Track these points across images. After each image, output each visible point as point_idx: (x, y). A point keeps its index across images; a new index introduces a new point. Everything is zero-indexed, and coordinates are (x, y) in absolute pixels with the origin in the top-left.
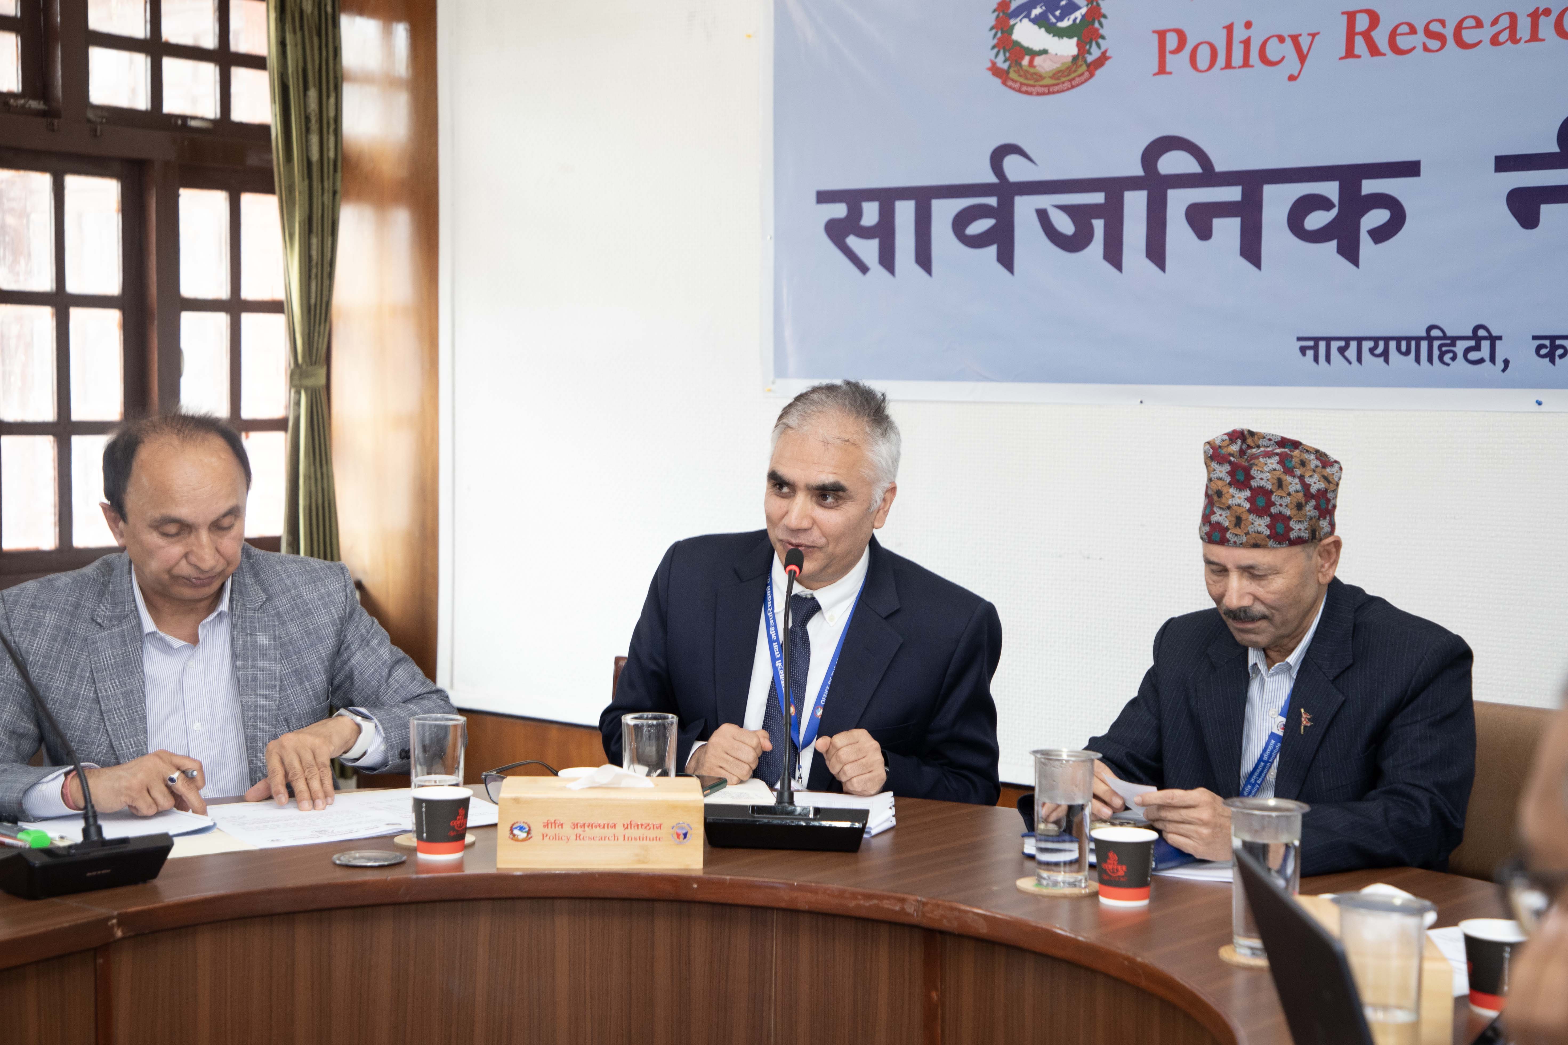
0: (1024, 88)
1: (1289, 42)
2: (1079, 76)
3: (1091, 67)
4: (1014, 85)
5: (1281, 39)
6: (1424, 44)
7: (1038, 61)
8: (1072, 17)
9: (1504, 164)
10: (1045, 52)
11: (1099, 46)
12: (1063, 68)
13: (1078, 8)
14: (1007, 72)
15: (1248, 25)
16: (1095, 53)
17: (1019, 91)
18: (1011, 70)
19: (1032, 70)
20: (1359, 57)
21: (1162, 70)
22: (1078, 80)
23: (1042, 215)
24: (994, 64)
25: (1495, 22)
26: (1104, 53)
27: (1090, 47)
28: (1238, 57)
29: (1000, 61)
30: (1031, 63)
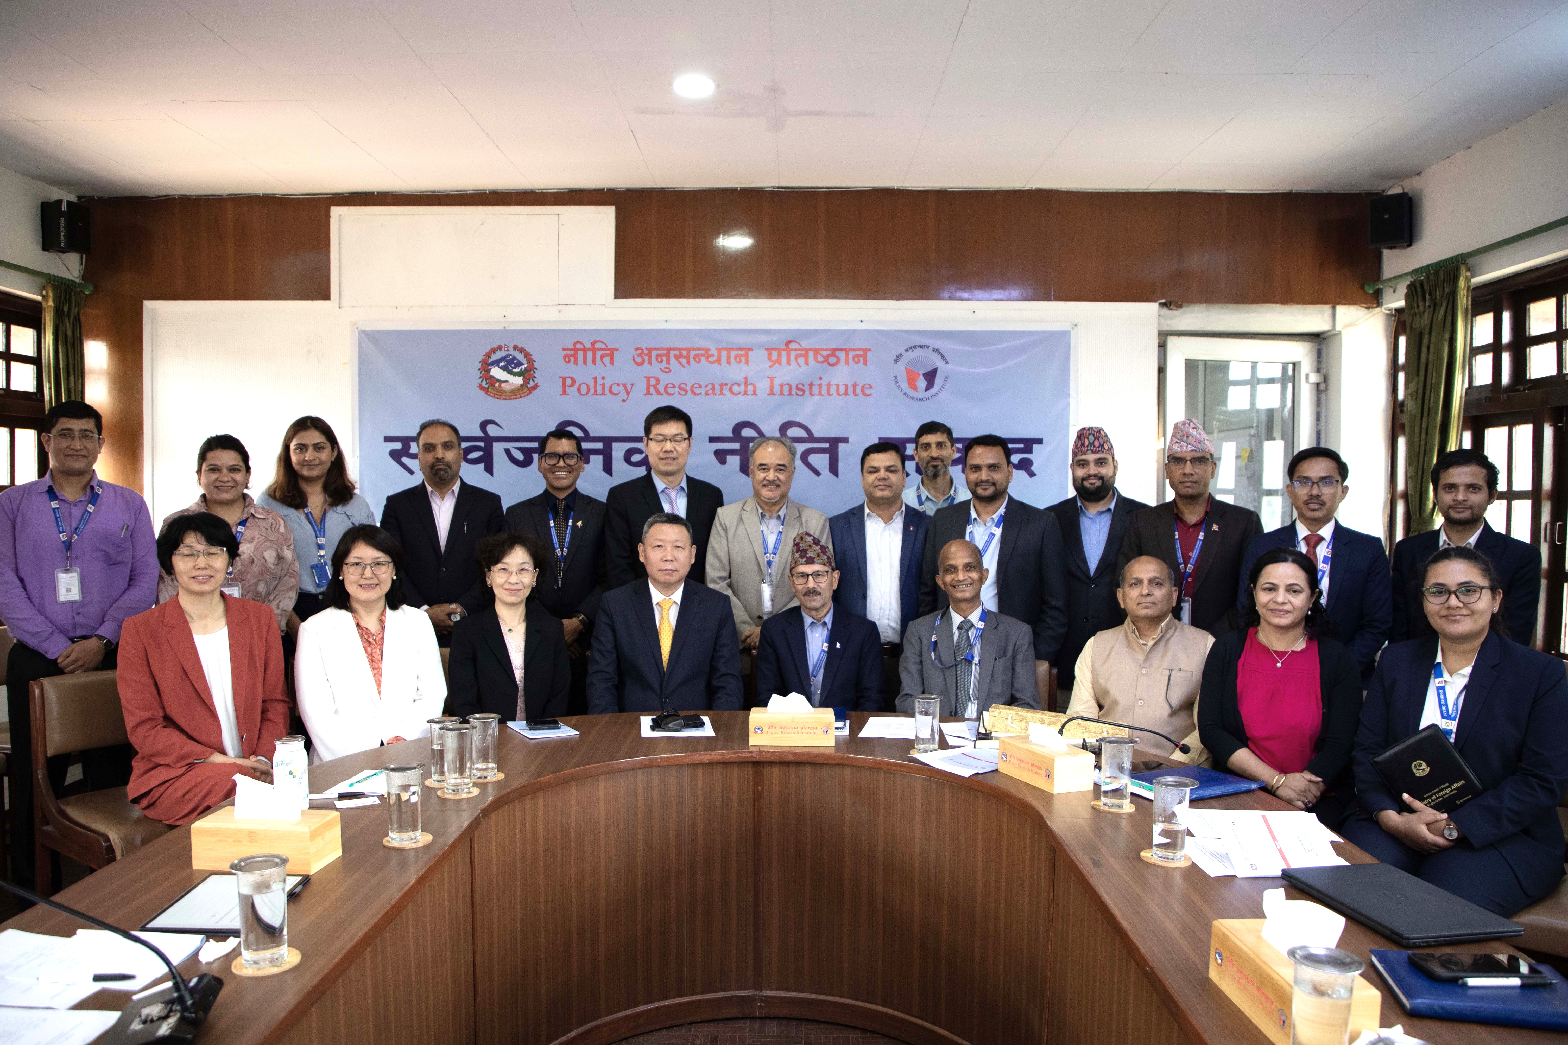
0: (496, 396)
1: (622, 386)
2: (524, 393)
3: (530, 390)
4: (491, 395)
5: (618, 385)
6: (679, 392)
7: (503, 385)
8: (520, 368)
9: (712, 440)
10: (507, 381)
11: (533, 381)
12: (516, 389)
13: (523, 364)
14: (488, 389)
15: (603, 378)
16: (532, 384)
17: (494, 397)
18: (490, 388)
19: (500, 389)
21: (564, 393)
22: (523, 395)
23: (508, 452)
24: (480, 385)
25: (706, 386)
26: (536, 384)
27: (529, 381)
28: (599, 391)
29: (484, 384)
30: (500, 386)
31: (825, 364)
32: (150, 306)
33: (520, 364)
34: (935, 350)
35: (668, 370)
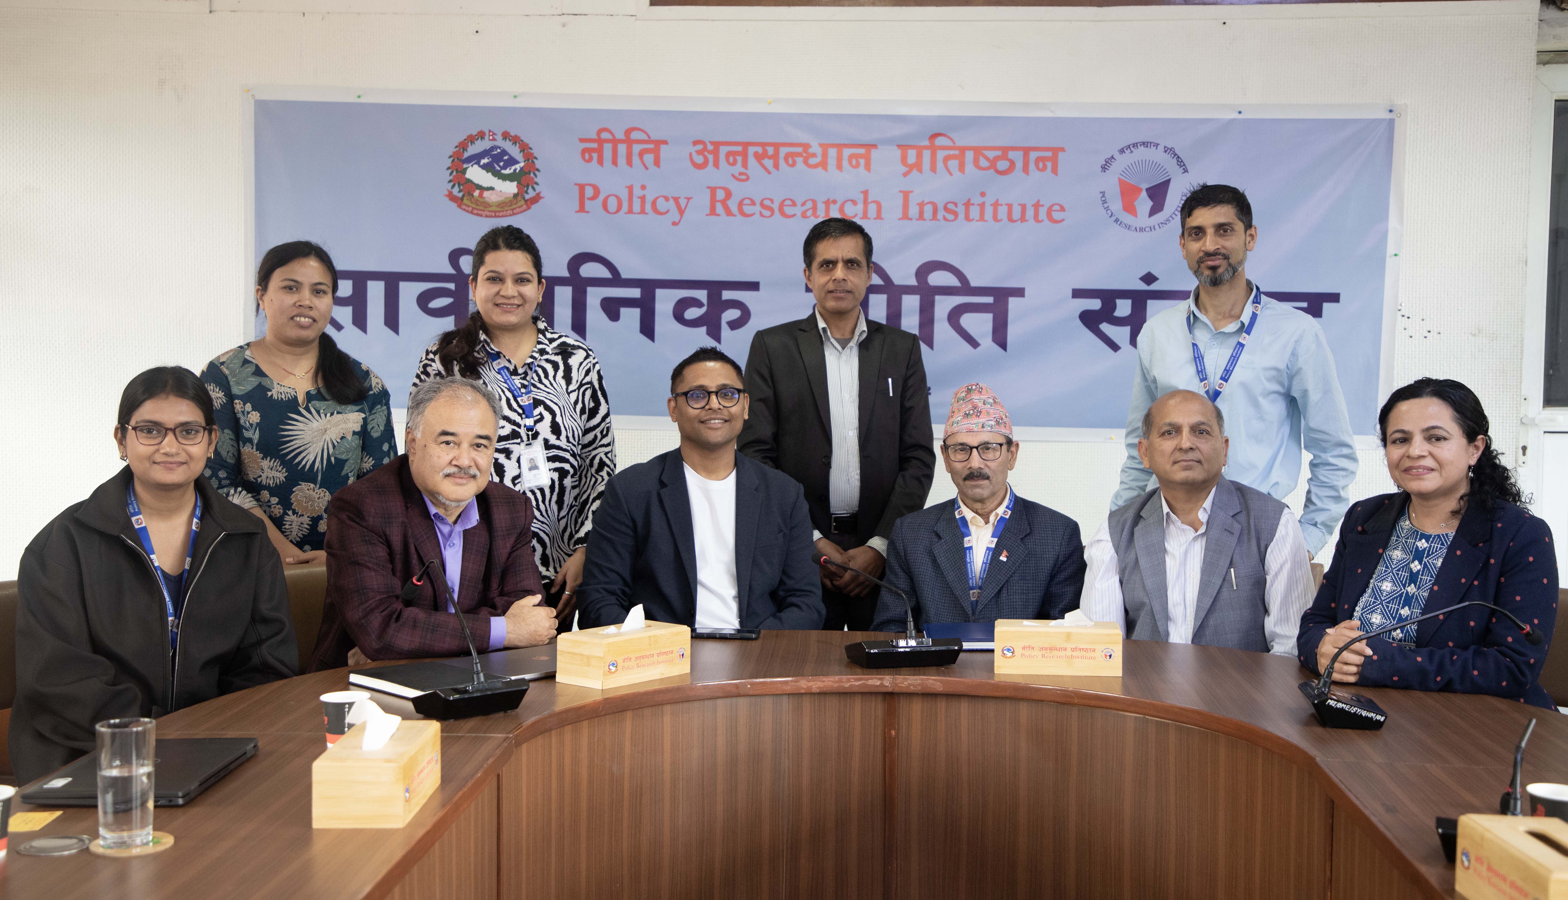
0: (476, 212)
1: (672, 202)
2: (519, 207)
3: (529, 203)
4: (467, 208)
5: (667, 199)
6: (761, 213)
7: (486, 194)
8: (513, 168)
10: (492, 189)
11: (534, 189)
12: (507, 201)
13: (517, 162)
14: (462, 199)
15: (643, 187)
16: (531, 194)
17: (472, 213)
18: (465, 198)
19: (481, 200)
20: (718, 215)
21: (582, 209)
22: (518, 210)
24: (450, 193)
26: (538, 194)
27: (528, 189)
28: (637, 207)
29: (456, 191)
30: (481, 195)
31: (992, 171)
33: (513, 161)
34: (1166, 150)
35: (744, 177)
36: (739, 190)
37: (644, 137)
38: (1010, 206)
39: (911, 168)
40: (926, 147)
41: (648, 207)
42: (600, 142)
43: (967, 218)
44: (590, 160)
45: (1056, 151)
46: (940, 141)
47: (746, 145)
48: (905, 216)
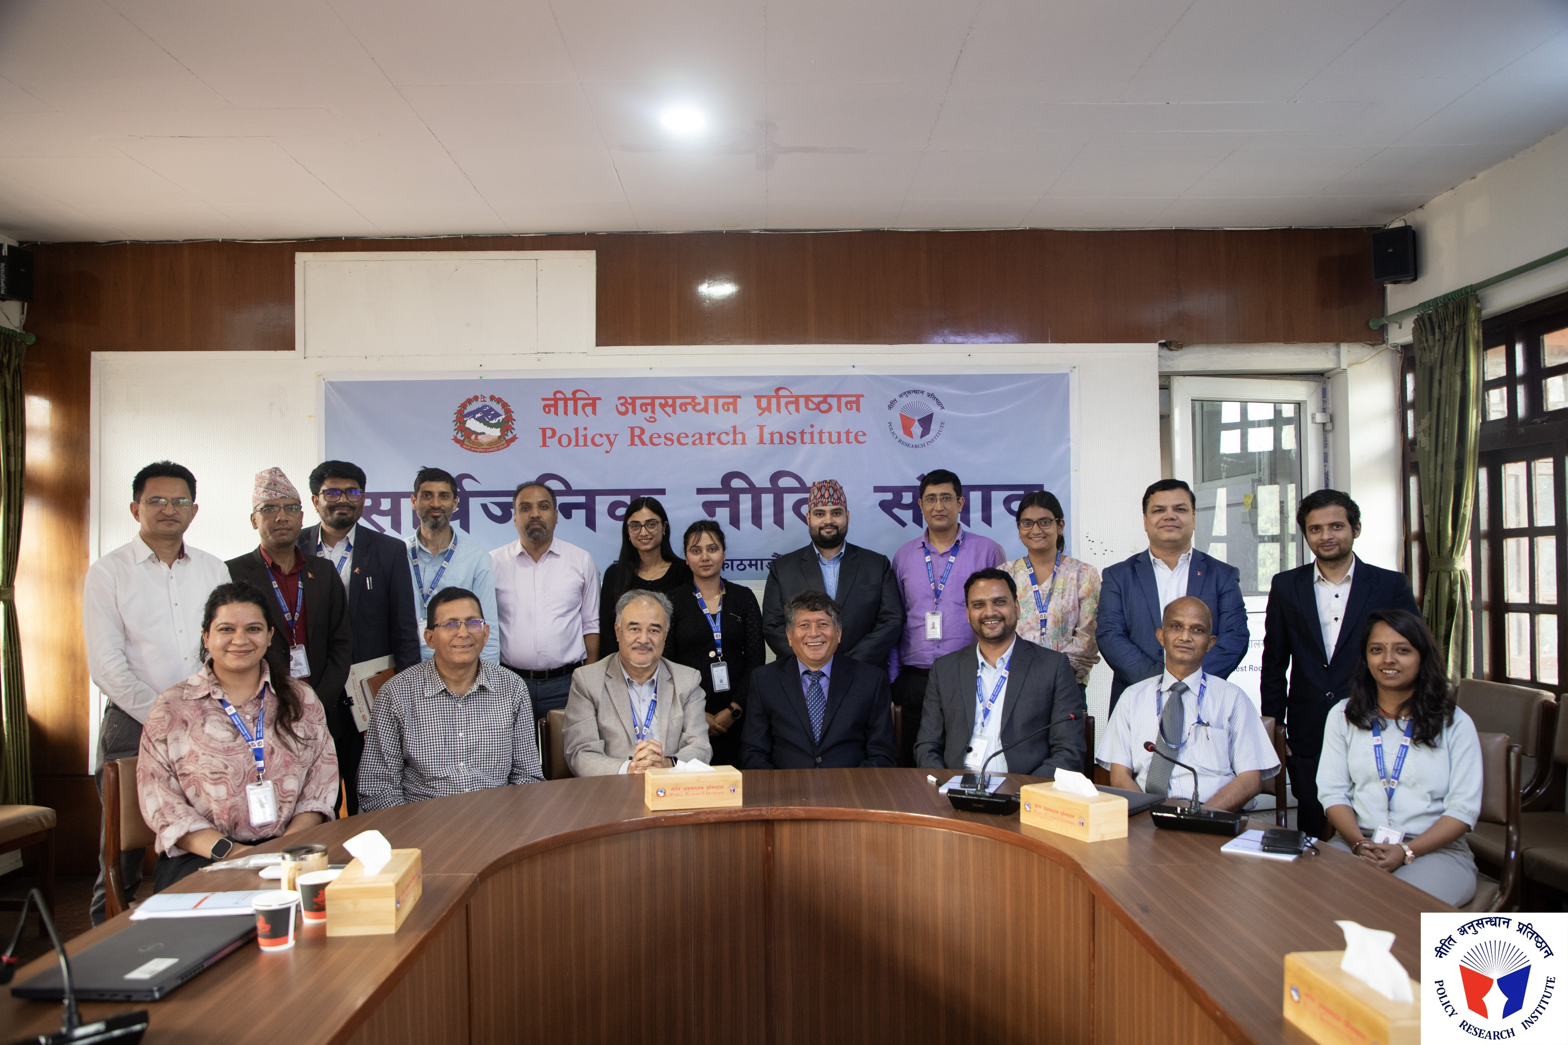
0: (472, 449)
1: (604, 436)
2: (502, 445)
3: (508, 442)
4: (467, 447)
5: (601, 436)
6: (665, 443)
7: (479, 437)
8: (498, 419)
9: (700, 491)
10: (484, 433)
11: (512, 433)
12: (493, 441)
13: (501, 415)
14: (463, 441)
15: (585, 429)
16: (510, 436)
17: (470, 450)
18: (465, 441)
19: (476, 441)
20: (637, 446)
21: (544, 444)
22: (501, 447)
23: (485, 507)
24: (456, 437)
25: (693, 436)
26: (515, 436)
27: (507, 433)
28: (581, 442)
29: (459, 436)
30: (476, 438)
31: (817, 411)
32: (97, 357)
33: (497, 415)
34: (929, 395)
35: (653, 420)
36: (649, 429)
37: (586, 396)
38: (830, 434)
39: (764, 410)
40: (774, 397)
41: (589, 442)
42: (556, 400)
43: (803, 442)
44: (549, 412)
45: (858, 397)
46: (782, 393)
47: (653, 399)
48: (761, 442)
